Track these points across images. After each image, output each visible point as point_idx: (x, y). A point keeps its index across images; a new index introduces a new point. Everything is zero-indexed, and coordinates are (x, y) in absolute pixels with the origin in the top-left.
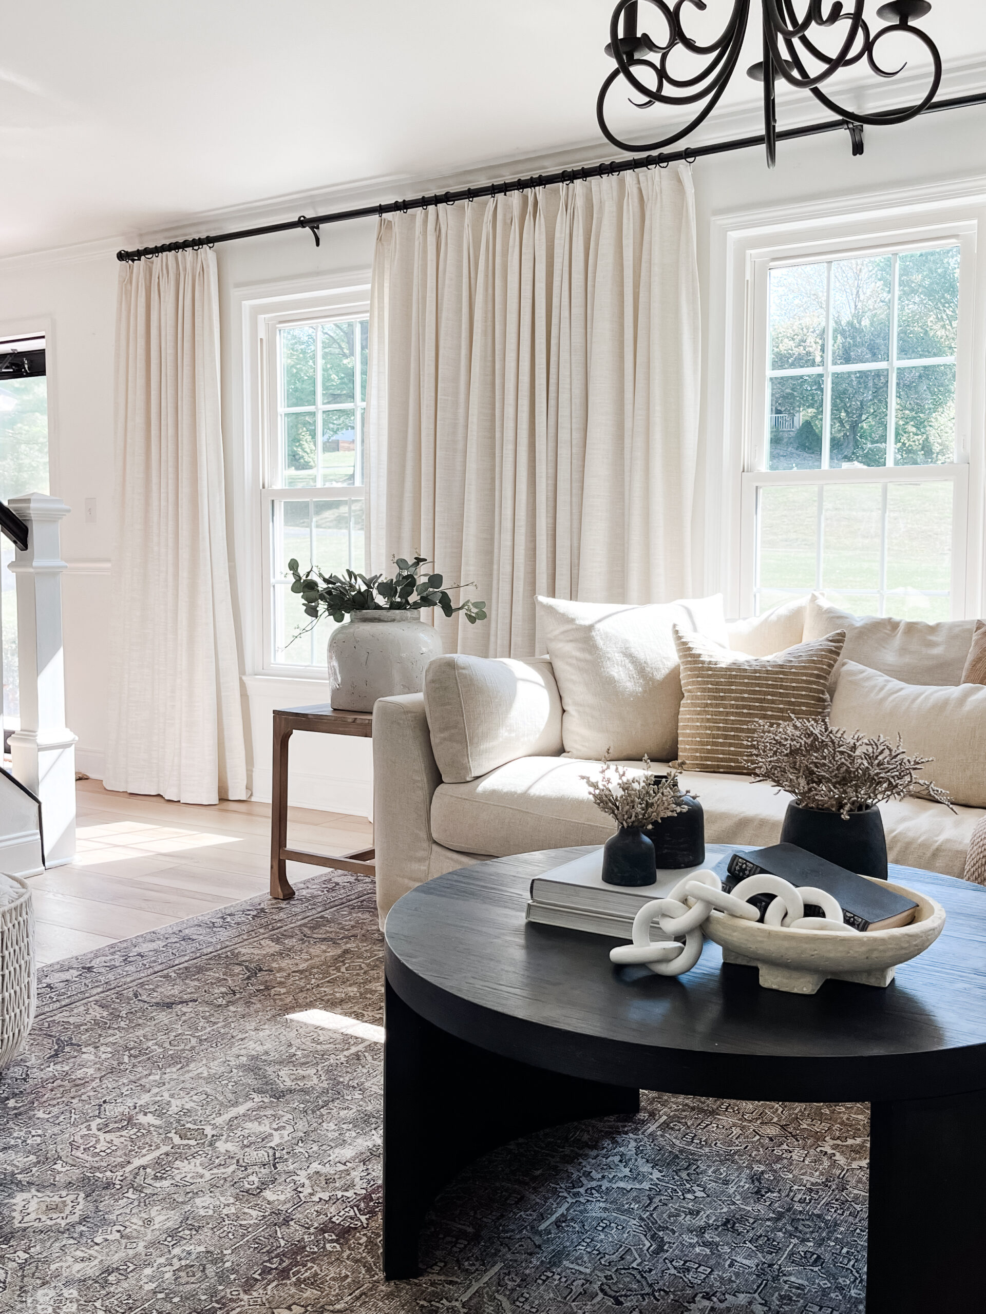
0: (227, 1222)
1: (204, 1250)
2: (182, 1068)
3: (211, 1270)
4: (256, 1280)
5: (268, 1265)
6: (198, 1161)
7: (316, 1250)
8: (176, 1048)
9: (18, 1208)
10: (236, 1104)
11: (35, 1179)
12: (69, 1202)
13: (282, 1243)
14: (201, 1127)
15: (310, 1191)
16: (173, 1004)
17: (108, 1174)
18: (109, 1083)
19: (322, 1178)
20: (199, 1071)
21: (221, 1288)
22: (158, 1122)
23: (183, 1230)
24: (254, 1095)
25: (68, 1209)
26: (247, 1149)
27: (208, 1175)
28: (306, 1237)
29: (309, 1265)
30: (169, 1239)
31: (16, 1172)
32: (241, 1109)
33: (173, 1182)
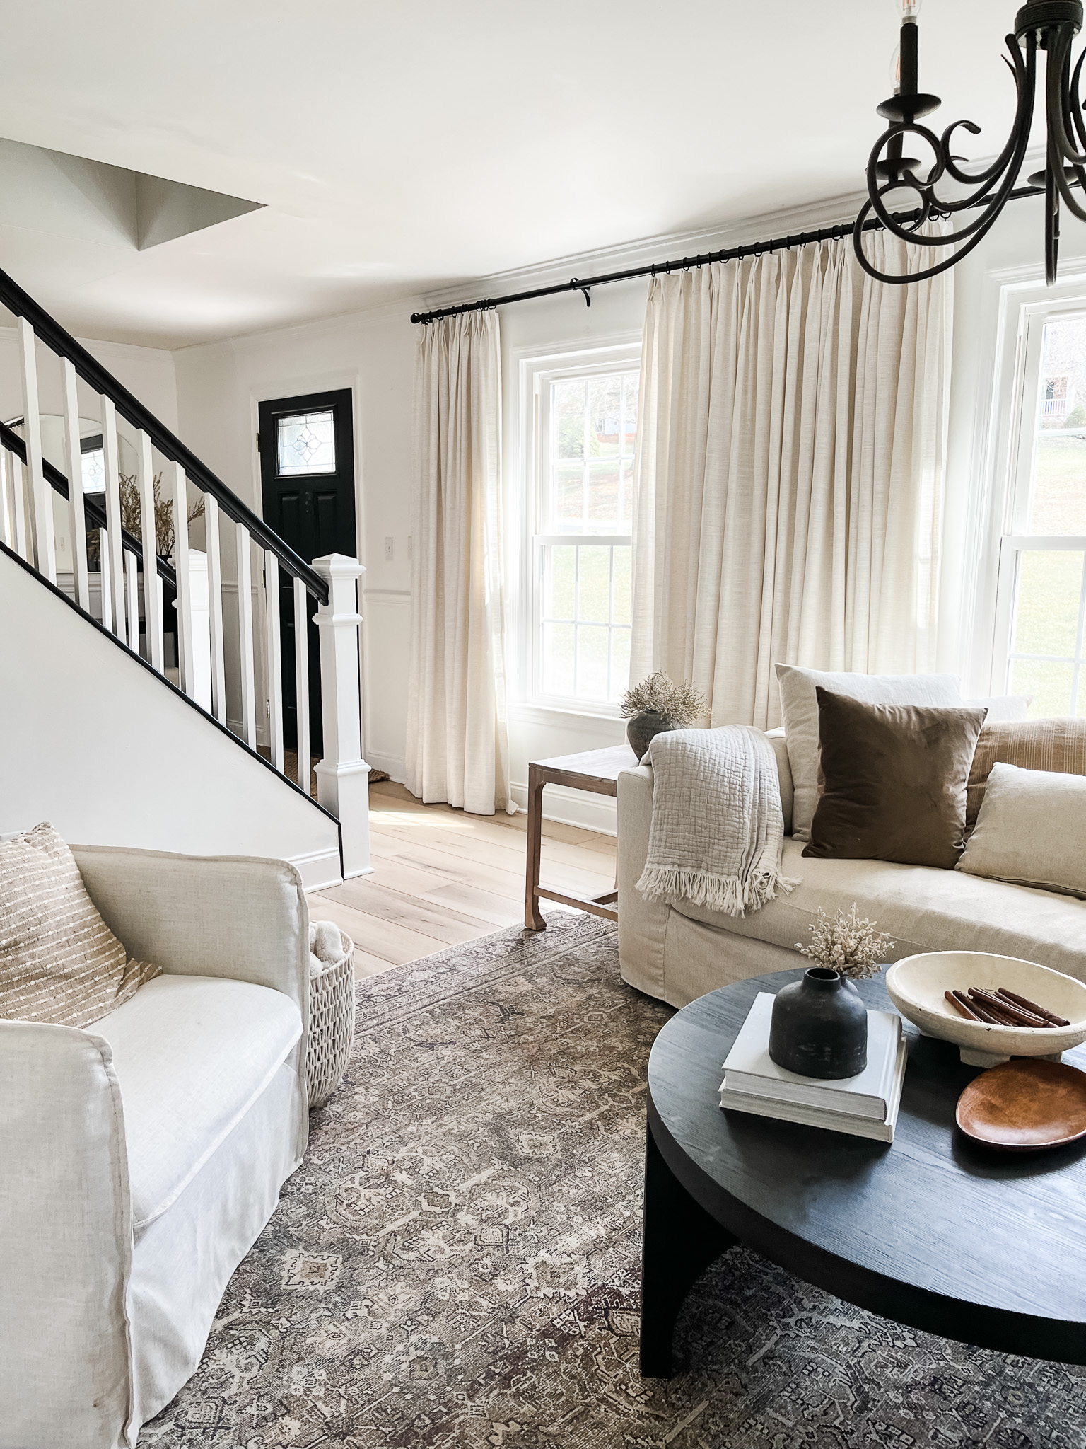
0: (461, 1311)
1: (437, 1341)
2: (436, 1121)
3: (443, 1366)
4: (480, 1384)
5: (492, 1368)
6: (441, 1233)
7: (536, 1357)
8: (433, 1096)
9: (287, 1267)
10: (478, 1170)
11: (304, 1235)
12: (329, 1266)
13: (507, 1343)
14: (447, 1193)
15: (536, 1284)
16: (435, 1044)
17: (365, 1236)
18: (374, 1131)
19: (548, 1270)
20: (451, 1126)
21: (449, 1388)
22: (410, 1182)
23: (422, 1314)
24: (495, 1161)
25: (328, 1273)
26: (484, 1225)
27: (448, 1249)
28: (528, 1339)
29: (529, 1374)
30: (409, 1323)
31: (289, 1224)
32: (483, 1176)
33: (418, 1254)
